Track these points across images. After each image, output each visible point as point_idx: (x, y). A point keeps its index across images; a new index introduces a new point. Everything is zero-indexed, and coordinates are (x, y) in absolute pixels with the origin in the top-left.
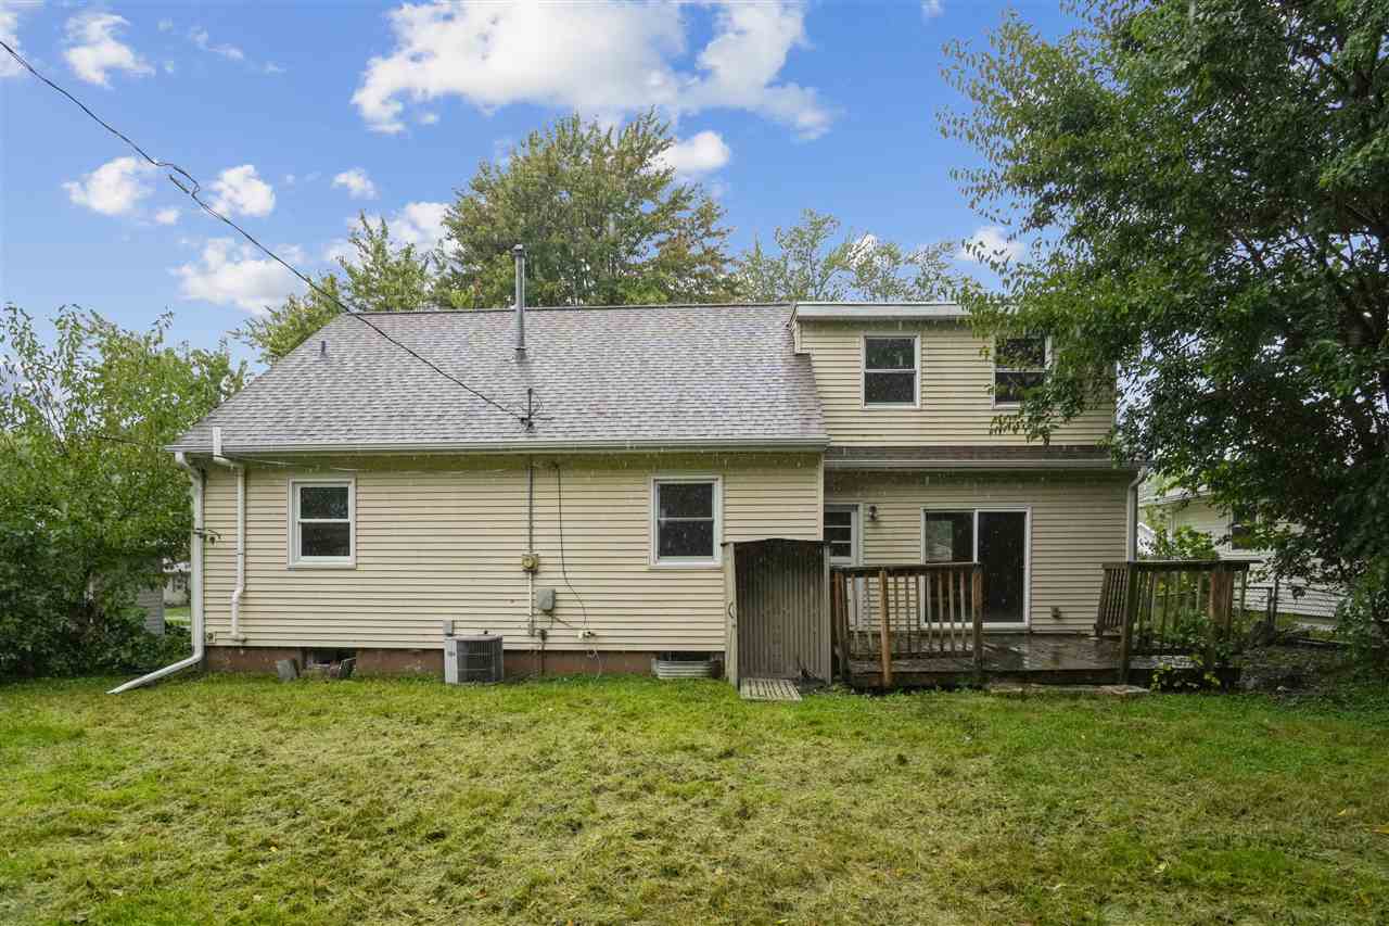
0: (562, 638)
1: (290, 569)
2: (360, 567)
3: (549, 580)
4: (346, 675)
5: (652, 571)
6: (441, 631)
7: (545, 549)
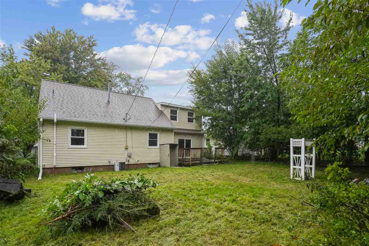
0: (132, 162)
1: (69, 148)
2: (88, 148)
3: (130, 150)
4: (82, 172)
5: (148, 149)
6: (108, 161)
7: (129, 144)
